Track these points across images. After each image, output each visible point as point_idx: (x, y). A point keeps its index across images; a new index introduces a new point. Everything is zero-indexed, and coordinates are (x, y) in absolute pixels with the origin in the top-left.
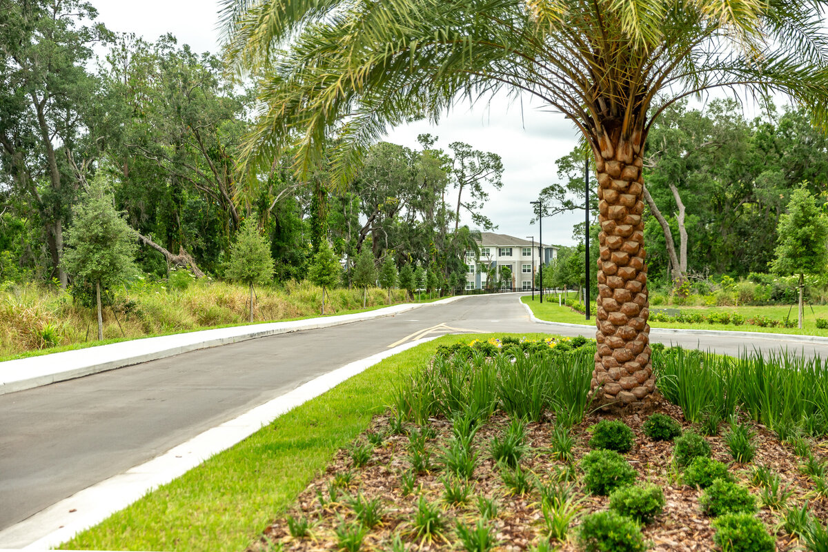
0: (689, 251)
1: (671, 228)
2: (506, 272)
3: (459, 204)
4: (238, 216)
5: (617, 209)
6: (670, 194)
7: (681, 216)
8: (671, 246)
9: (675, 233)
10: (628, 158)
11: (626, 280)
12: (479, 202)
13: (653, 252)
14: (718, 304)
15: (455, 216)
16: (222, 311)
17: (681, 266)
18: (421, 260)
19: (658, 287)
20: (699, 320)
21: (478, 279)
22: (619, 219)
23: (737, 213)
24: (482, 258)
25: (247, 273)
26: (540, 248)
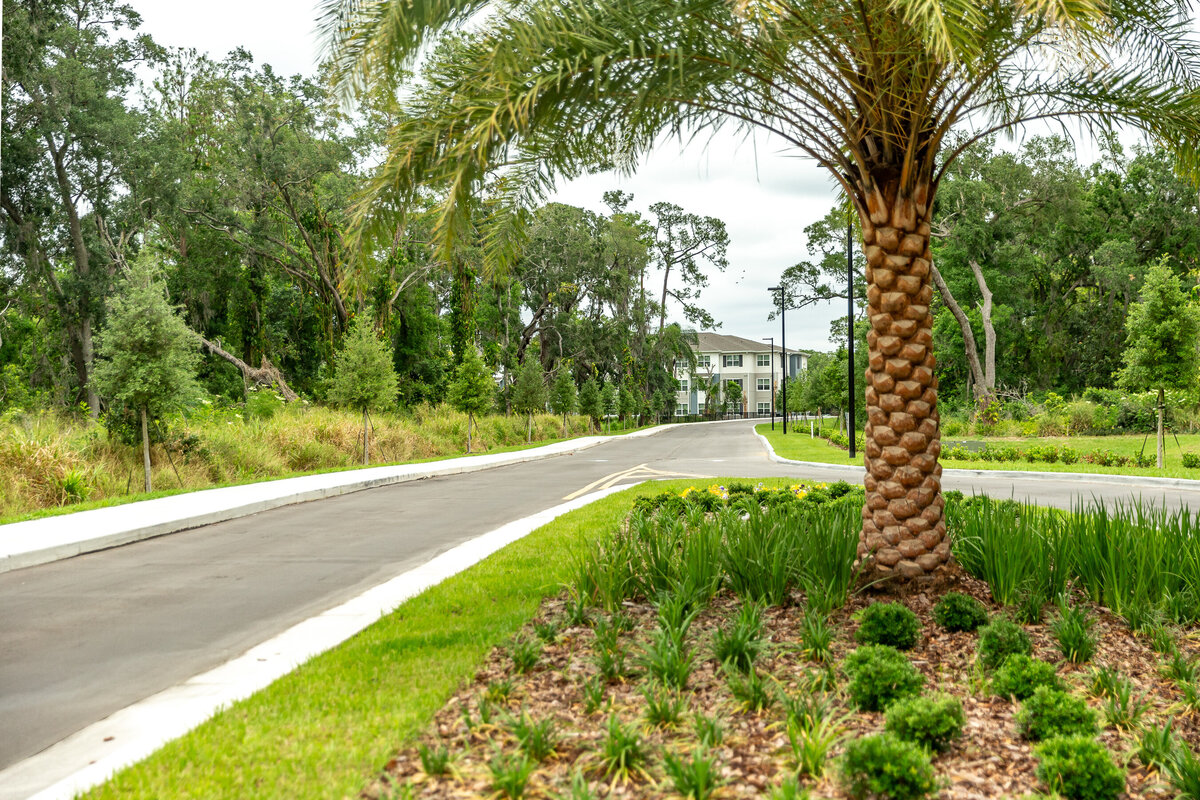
0: (998, 357)
1: (972, 324)
2: (734, 389)
3: (666, 292)
4: (346, 312)
5: (894, 297)
6: (971, 275)
7: (986, 307)
8: (972, 350)
9: (978, 331)
10: (908, 223)
11: (907, 400)
12: (694, 289)
13: (947, 359)
14: (1041, 434)
15: (659, 309)
16: (324, 448)
17: (987, 379)
18: (611, 373)
19: (954, 409)
20: (1013, 457)
21: (694, 399)
22: (896, 312)
23: (1068, 302)
24: (700, 370)
25: (359, 393)
26: (783, 355)
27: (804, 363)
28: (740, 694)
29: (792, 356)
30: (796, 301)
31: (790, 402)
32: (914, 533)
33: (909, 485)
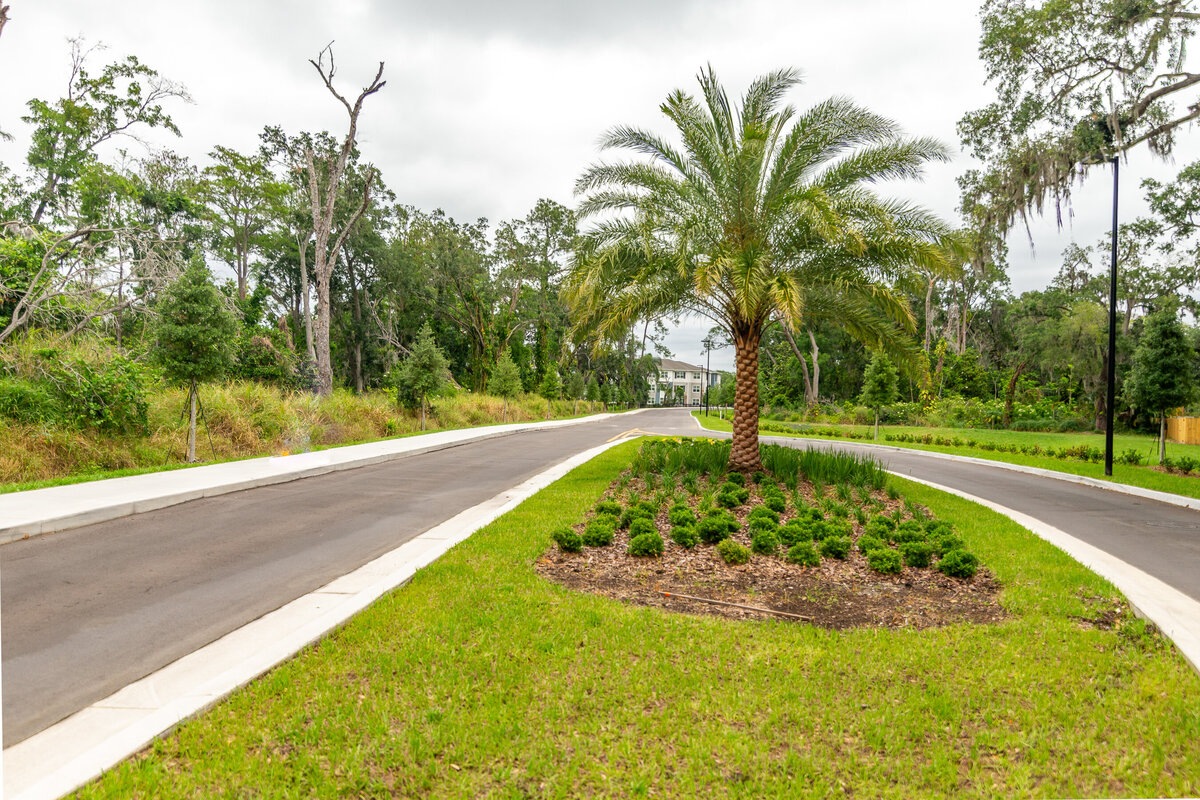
0: (821, 381)
1: (807, 364)
2: (680, 391)
3: (645, 336)
4: (484, 344)
5: (745, 373)
6: (808, 337)
7: (815, 354)
8: (807, 377)
9: (810, 366)
10: (751, 349)
11: (748, 408)
12: (661, 335)
13: (794, 381)
14: (840, 423)
15: (642, 346)
16: (481, 413)
17: (814, 392)
18: (614, 379)
19: (797, 408)
20: (813, 433)
21: (658, 396)
22: (746, 379)
23: (861, 353)
24: (661, 380)
25: (504, 388)
26: (708, 374)
27: (719, 378)
28: (690, 491)
29: (713, 374)
30: (716, 346)
31: (710, 400)
32: (748, 453)
33: (747, 437)
